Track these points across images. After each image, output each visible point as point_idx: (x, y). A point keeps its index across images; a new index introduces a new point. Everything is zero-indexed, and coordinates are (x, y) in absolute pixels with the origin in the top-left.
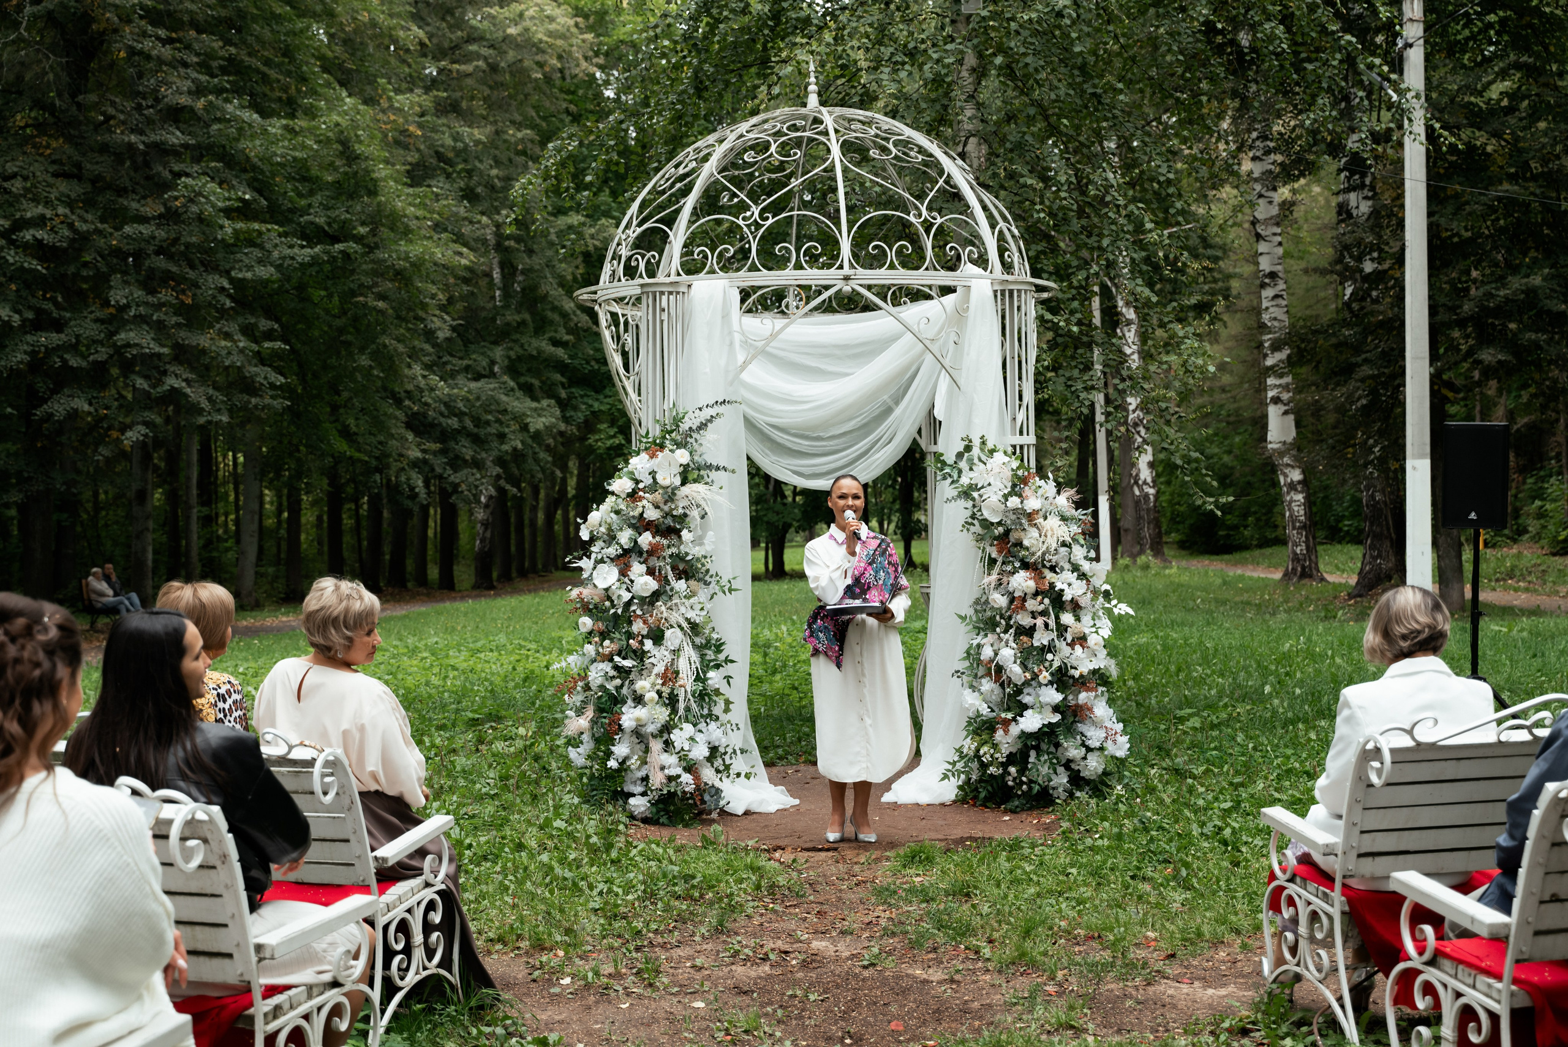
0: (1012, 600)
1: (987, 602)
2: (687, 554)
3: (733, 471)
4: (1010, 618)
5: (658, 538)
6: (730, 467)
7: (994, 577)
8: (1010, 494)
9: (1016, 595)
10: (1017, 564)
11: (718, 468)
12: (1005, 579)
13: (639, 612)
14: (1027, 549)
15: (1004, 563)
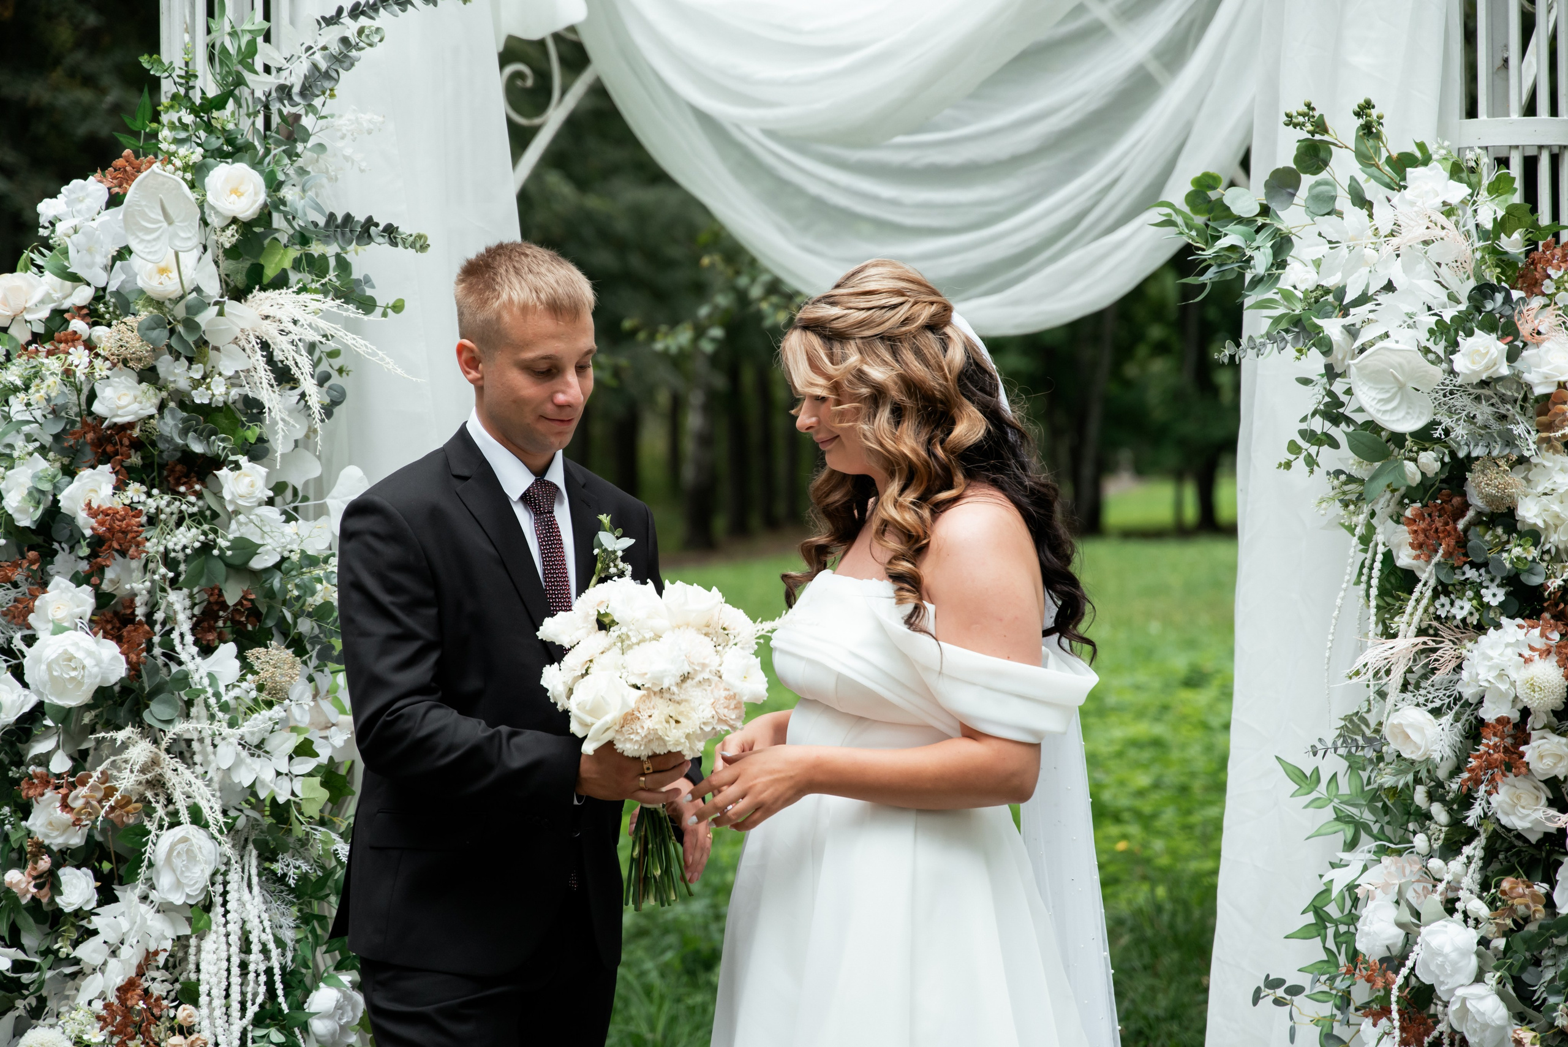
0: (1475, 731)
1: (1376, 740)
2: (246, 548)
3: (420, 244)
4: (1466, 800)
5: (135, 491)
6: (405, 229)
7: (1406, 642)
8: (1463, 324)
9: (1490, 713)
10: (1494, 595)
11: (365, 231)
12: (1447, 651)
13: (60, 764)
14: (1534, 536)
15: (1442, 590)
